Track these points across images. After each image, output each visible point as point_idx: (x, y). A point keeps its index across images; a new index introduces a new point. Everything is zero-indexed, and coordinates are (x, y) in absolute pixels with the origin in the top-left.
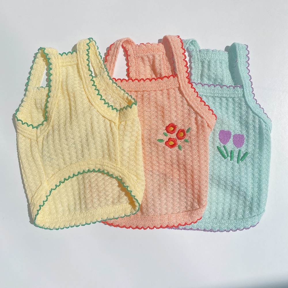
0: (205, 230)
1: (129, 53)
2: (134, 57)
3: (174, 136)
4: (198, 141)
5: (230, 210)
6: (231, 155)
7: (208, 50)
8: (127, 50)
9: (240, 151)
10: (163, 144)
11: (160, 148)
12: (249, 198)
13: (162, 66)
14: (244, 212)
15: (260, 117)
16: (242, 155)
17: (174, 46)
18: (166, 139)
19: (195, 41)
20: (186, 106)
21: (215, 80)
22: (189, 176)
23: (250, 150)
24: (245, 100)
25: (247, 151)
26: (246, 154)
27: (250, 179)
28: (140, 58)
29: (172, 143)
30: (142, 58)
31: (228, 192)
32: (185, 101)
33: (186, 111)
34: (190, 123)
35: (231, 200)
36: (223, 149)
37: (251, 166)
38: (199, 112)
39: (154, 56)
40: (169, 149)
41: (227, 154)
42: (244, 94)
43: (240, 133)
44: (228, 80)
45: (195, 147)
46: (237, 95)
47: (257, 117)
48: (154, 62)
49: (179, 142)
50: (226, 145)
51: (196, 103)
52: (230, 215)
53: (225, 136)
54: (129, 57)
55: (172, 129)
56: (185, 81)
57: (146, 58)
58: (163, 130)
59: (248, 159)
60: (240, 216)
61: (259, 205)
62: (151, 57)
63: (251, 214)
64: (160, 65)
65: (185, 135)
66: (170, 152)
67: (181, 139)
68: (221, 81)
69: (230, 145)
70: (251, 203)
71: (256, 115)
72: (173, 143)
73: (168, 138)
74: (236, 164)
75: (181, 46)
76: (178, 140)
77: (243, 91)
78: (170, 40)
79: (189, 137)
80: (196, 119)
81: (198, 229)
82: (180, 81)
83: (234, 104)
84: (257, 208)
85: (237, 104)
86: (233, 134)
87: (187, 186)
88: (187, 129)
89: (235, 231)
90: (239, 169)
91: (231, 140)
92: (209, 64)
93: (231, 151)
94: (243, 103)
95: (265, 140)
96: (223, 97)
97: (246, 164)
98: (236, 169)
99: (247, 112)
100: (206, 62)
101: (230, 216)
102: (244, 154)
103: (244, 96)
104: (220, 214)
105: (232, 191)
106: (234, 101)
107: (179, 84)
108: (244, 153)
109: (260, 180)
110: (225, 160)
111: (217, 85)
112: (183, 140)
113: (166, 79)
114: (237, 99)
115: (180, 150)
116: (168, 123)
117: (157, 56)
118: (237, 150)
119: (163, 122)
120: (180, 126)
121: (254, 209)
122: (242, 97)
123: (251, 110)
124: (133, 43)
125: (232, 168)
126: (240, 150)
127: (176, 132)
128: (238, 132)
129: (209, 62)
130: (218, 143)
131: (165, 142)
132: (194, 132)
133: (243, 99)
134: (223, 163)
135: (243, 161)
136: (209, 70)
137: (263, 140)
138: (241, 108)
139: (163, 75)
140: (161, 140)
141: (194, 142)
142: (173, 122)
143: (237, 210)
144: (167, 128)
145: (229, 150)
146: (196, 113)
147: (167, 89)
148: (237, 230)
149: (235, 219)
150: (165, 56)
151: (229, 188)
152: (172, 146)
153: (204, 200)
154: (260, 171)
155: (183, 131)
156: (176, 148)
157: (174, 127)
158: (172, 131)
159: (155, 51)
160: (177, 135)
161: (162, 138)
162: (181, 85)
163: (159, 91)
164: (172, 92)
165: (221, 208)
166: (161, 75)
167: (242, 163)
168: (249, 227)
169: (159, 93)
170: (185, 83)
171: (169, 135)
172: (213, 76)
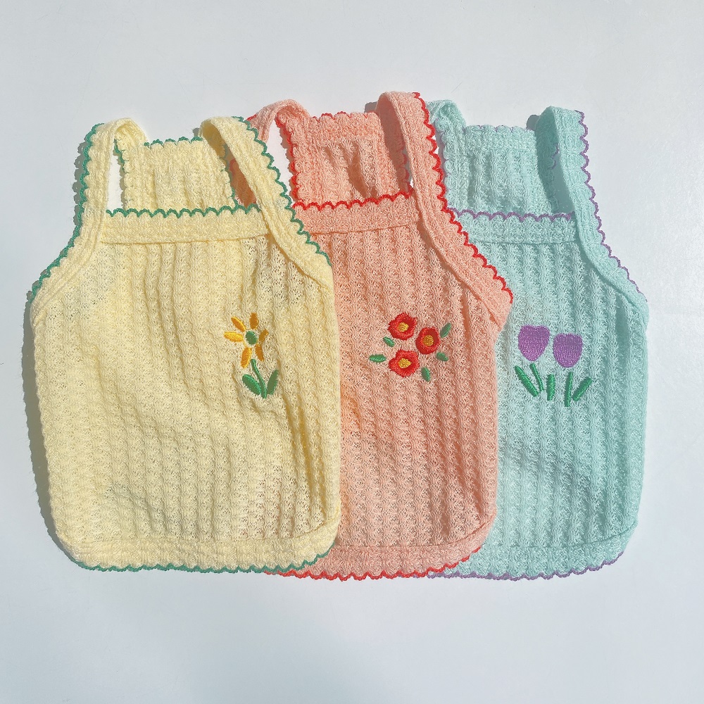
0: (490, 576)
1: (294, 139)
2: (308, 149)
3: (410, 345)
5: (552, 525)
6: (548, 388)
7: (484, 129)
8: (290, 130)
9: (570, 375)
10: (383, 368)
11: (377, 378)
12: (597, 493)
13: (378, 170)
14: (586, 527)
15: (619, 291)
16: (576, 385)
17: (404, 118)
18: (390, 353)
19: (452, 106)
20: (437, 269)
21: (505, 202)
22: (450, 446)
23: (596, 372)
24: (581, 248)
25: (587, 375)
26: (586, 383)
27: (598, 445)
28: (322, 152)
29: (405, 363)
30: (328, 151)
31: (546, 478)
32: (435, 258)
33: (438, 281)
34: (448, 312)
35: (552, 499)
36: (529, 372)
37: (600, 413)
38: (470, 284)
39: (356, 145)
40: (400, 379)
41: (539, 384)
42: (577, 236)
43: (571, 331)
44: (537, 200)
45: (462, 374)
46: (561, 238)
47: (612, 290)
48: (356, 158)
49: (424, 360)
50: (536, 363)
51: (461, 261)
52: (551, 536)
53: (533, 339)
54: (295, 148)
55: (405, 327)
56: (434, 207)
57: (337, 151)
58: (382, 331)
59: (592, 395)
60: (576, 538)
61: (621, 508)
62: (349, 147)
63: (603, 533)
64: (372, 167)
65: (436, 342)
66: (402, 386)
67: (429, 353)
68: (520, 203)
69: (547, 362)
70: (604, 506)
71: (610, 284)
72: (409, 363)
73: (395, 351)
74: (563, 408)
75: (423, 120)
76: (421, 356)
77: (576, 227)
78: (395, 103)
79: (448, 346)
80: (463, 300)
81: (473, 575)
82: (422, 207)
83: (553, 260)
84: (619, 517)
85: (561, 261)
86: (553, 334)
87: (445, 473)
88: (441, 327)
89: (565, 576)
90: (571, 420)
91: (549, 349)
92: (489, 163)
93: (549, 376)
94: (577, 258)
95: (632, 348)
96: (527, 244)
97: (586, 407)
98: (563, 420)
99: (587, 279)
100: (481, 158)
101: (551, 540)
102: (582, 383)
103: (577, 239)
104: (527, 534)
105: (554, 476)
106: (553, 253)
107: (420, 215)
108: (581, 379)
109: (623, 448)
110: (535, 400)
111: (510, 214)
112: (433, 355)
113: (386, 202)
114: (560, 249)
115: (427, 381)
116: (393, 313)
117: (364, 145)
118: (563, 373)
119: (382, 310)
120: (424, 320)
121: (612, 519)
122: (574, 242)
123: (598, 273)
124: (303, 112)
125: (553, 419)
126: (570, 373)
127: (416, 336)
128: (567, 329)
129: (489, 157)
130: (517, 358)
131: (387, 362)
132: (459, 336)
133: (576, 247)
134: (530, 407)
135: (578, 400)
136: (488, 176)
137: (629, 346)
138: (571, 270)
139: (381, 192)
140: (378, 358)
141: (460, 360)
142: (407, 310)
143: (568, 524)
144: (392, 327)
145: (544, 373)
146: (464, 286)
147: (390, 226)
148: (570, 572)
149: (564, 546)
150: (382, 144)
151: (548, 468)
152: (406, 372)
153: (490, 503)
154: (622, 424)
155: (432, 332)
156: (417, 376)
157: (411, 322)
158: (405, 332)
159: (359, 132)
160: (418, 342)
161: (378, 353)
162: (425, 217)
163: (369, 232)
164: (402, 233)
165: (528, 521)
166: (374, 191)
167: (576, 407)
168: (600, 565)
169: (370, 236)
170: (434, 211)
171: (398, 344)
172: (499, 192)
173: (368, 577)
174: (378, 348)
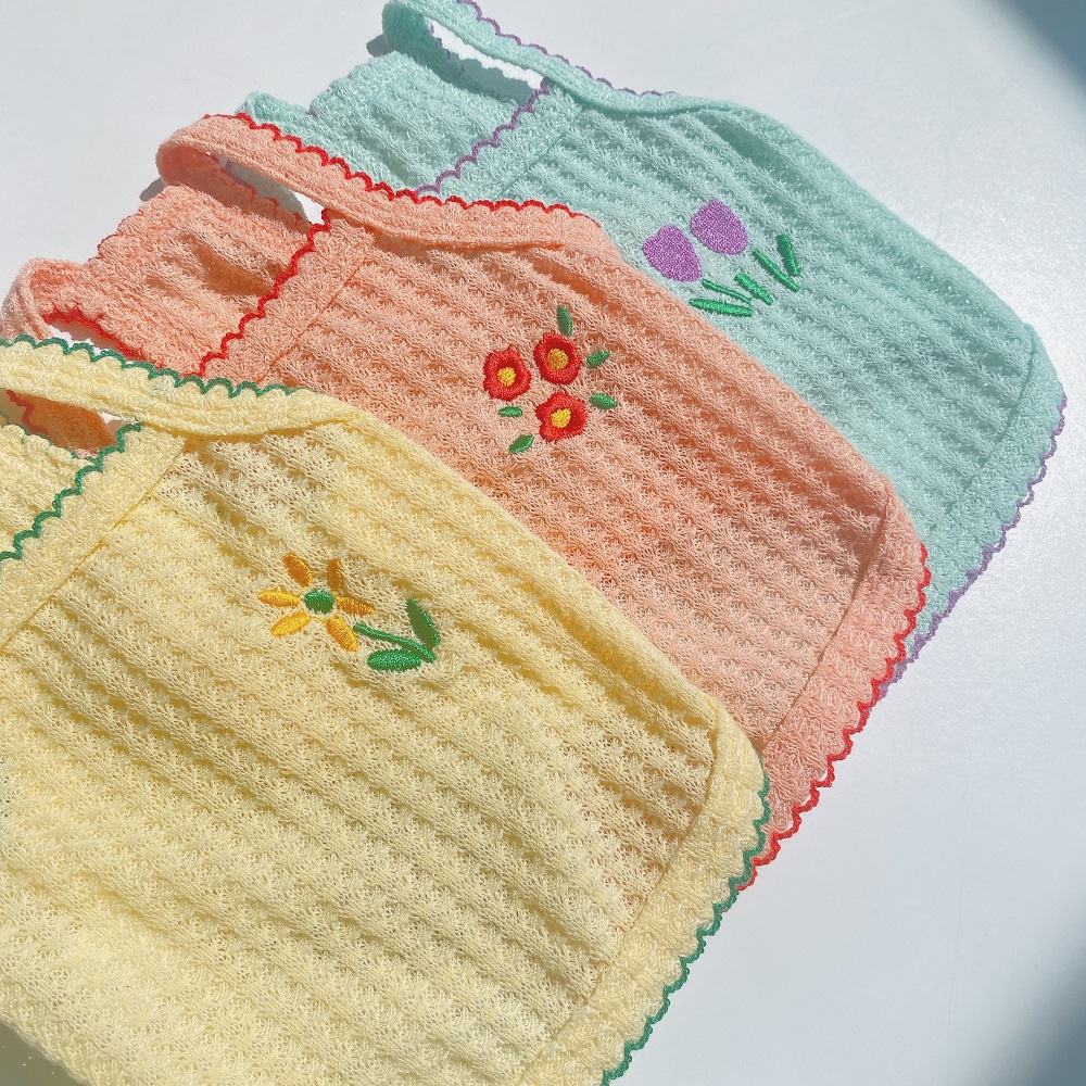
0: (972, 576)
1: (89, 310)
2: (124, 306)
3: (541, 390)
4: (633, 320)
5: (953, 437)
6: (752, 292)
8: (72, 305)
9: (756, 256)
10: (540, 450)
11: (550, 471)
12: (951, 344)
13: (251, 239)
14: (991, 392)
15: (694, 109)
16: (778, 259)
18: (532, 425)
19: (265, 98)
20: (468, 267)
21: (453, 144)
22: (735, 457)
23: (780, 223)
24: (599, 108)
25: (774, 235)
26: (783, 245)
28: (147, 291)
29: (561, 418)
30: (154, 282)
31: (876, 393)
32: (449, 257)
33: (484, 279)
34: (541, 295)
35: (915, 411)
36: (711, 295)
37: (840, 259)
38: (527, 239)
39: (187, 238)
40: (577, 442)
41: (737, 298)
42: (578, 100)
43: (699, 204)
44: (489, 113)
45: (645, 347)
46: (564, 120)
47: (686, 117)
48: (205, 254)
49: (580, 389)
50: (707, 277)
51: (488, 227)
52: (969, 449)
53: (670, 253)
54: (103, 323)
55: (508, 375)
56: (375, 204)
57: (166, 271)
58: (486, 410)
59: (805, 248)
60: (998, 416)
61: (995, 324)
62: (180, 249)
63: (1015, 371)
64: (237, 244)
65: (568, 349)
66: (592, 445)
67: (576, 375)
68: (471, 130)
69: (715, 266)
70: (975, 347)
71: (678, 112)
72: (567, 412)
73: (532, 415)
74: (797, 297)
76: (569, 389)
77: (565, 91)
79: (590, 336)
80: (541, 266)
81: (954, 598)
82: (361, 217)
83: (584, 156)
84: (1007, 337)
85: (592, 148)
86: (683, 227)
87: (768, 503)
88: (553, 321)
89: (1043, 474)
90: (820, 297)
91: (699, 248)
92: (384, 118)
93: (736, 279)
94: (608, 124)
95: (784, 151)
96: (533, 165)
97: (818, 268)
98: (813, 306)
99: (645, 135)
100: (368, 121)
101: (976, 452)
102: (779, 250)
103: (585, 104)
104: (945, 481)
105: (884, 382)
106: (574, 148)
107: (369, 229)
108: (775, 246)
109: (909, 263)
110: (756, 319)
111: (475, 150)
112: (584, 371)
113: (305, 263)
114: (577, 134)
115: (614, 406)
116: (475, 370)
117: (198, 228)
118: (746, 260)
119: (454, 381)
120: (523, 338)
121: (1003, 346)
122: (583, 109)
123: (650, 115)
124: (67, 267)
125: (802, 318)
126: (754, 254)
127: (535, 372)
128: (691, 207)
129: (377, 113)
130: (678, 292)
131: (537, 438)
132: (585, 308)
133: (594, 113)
134: (762, 331)
135: (799, 271)
136: (400, 130)
137: (777, 153)
138: (615, 145)
139: (286, 261)
140: (522, 442)
141: (625, 333)
142: (487, 347)
143: (968, 413)
144: (491, 386)
145: (728, 280)
146: (522, 249)
147: (346, 279)
148: (1043, 463)
149: (999, 439)
150: (221, 209)
151: (865, 378)
152: (576, 424)
153: (865, 472)
154: (876, 241)
155: (551, 342)
156: (595, 416)
157: (508, 359)
158: (518, 380)
159: (174, 220)
160: (545, 375)
161: (515, 435)
162: (378, 224)
163: (325, 313)
164: (372, 274)
165: (924, 465)
166: (273, 268)
167: (808, 277)
168: (1058, 416)
169: (334, 318)
170: (382, 209)
171: (526, 403)
172: (433, 136)
173: (852, 738)
174: (508, 433)
